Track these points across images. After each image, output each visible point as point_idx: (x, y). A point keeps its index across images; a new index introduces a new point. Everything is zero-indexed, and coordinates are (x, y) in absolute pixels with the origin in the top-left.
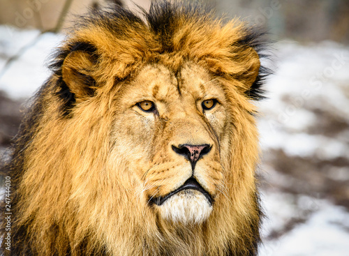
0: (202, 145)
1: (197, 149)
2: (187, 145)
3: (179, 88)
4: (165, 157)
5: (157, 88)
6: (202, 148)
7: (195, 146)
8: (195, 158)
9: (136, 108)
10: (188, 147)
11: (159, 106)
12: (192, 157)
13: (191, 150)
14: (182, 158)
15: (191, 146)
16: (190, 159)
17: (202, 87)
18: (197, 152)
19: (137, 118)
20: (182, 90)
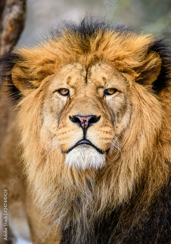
0: (89, 116)
1: (85, 119)
2: (78, 116)
3: (86, 79)
4: (64, 124)
5: (69, 78)
6: (89, 118)
7: (84, 117)
8: (85, 125)
9: (57, 94)
10: (79, 117)
11: (72, 91)
12: (83, 125)
13: (81, 119)
14: (75, 126)
15: (81, 116)
16: (81, 127)
17: (104, 79)
18: (85, 121)
19: (56, 100)
20: (88, 80)
